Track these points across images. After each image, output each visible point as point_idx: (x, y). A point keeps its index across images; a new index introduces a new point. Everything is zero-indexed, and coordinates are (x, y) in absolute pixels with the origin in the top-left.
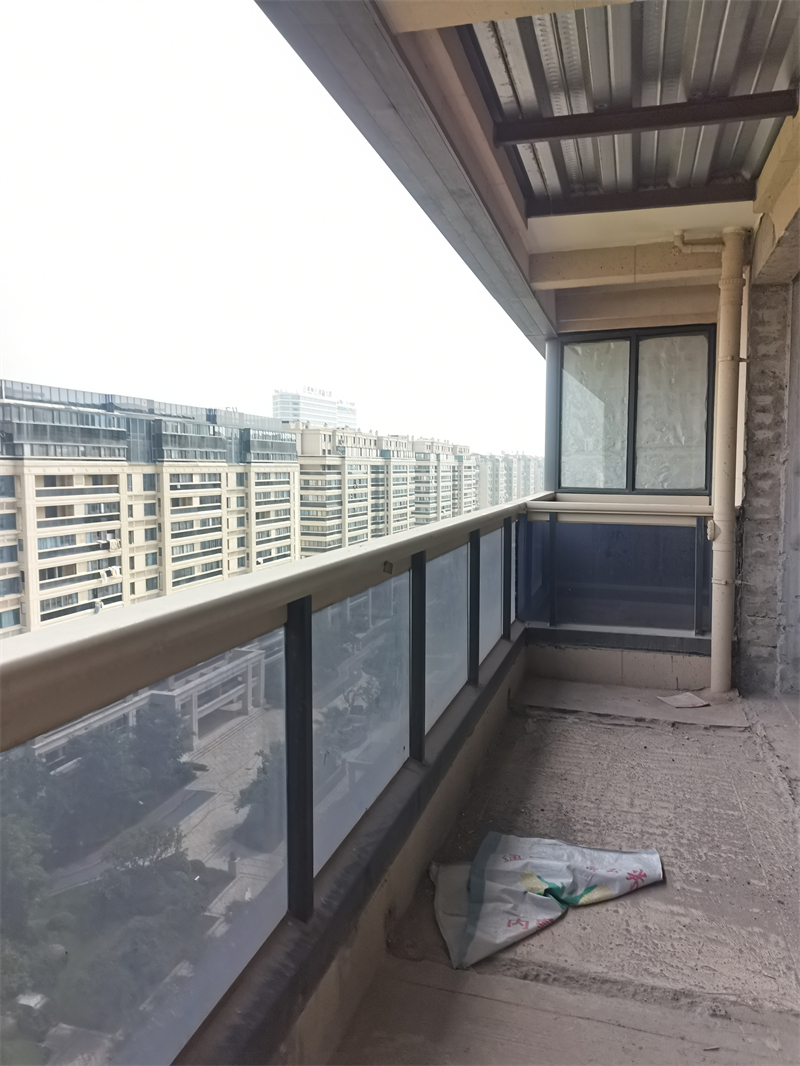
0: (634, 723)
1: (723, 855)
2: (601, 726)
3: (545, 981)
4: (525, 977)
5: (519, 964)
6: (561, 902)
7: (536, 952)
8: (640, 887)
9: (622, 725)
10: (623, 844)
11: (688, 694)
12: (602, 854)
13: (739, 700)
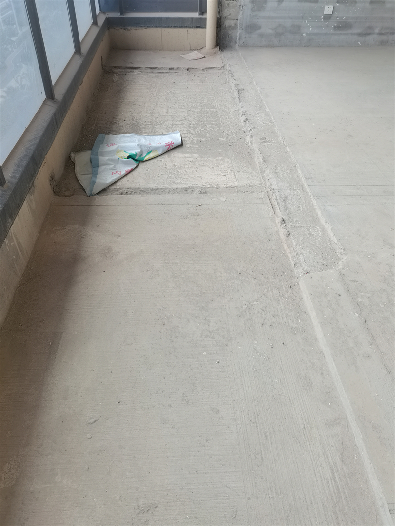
0: (168, 70)
1: (208, 129)
2: (152, 74)
3: (131, 194)
4: (122, 194)
5: (118, 189)
6: (136, 161)
7: (126, 183)
8: (172, 148)
9: (163, 72)
10: (164, 131)
11: (196, 52)
12: (154, 137)
13: (219, 52)
